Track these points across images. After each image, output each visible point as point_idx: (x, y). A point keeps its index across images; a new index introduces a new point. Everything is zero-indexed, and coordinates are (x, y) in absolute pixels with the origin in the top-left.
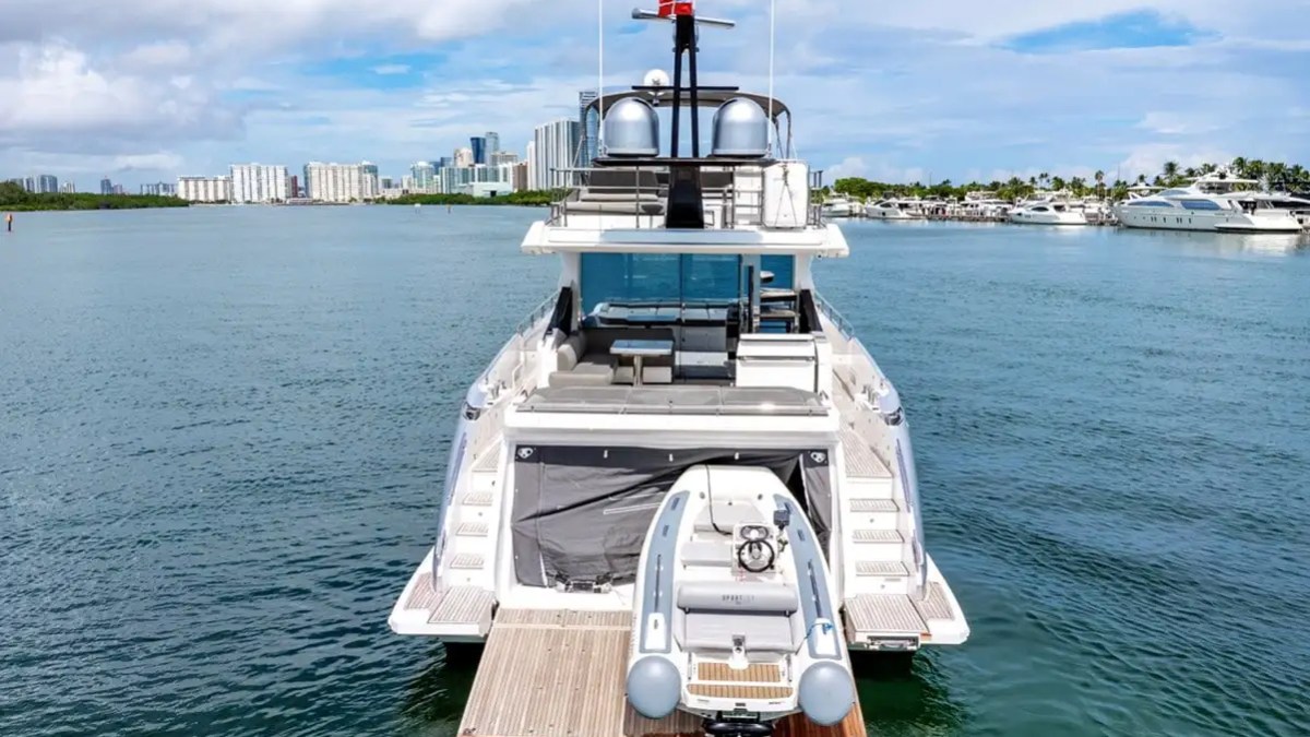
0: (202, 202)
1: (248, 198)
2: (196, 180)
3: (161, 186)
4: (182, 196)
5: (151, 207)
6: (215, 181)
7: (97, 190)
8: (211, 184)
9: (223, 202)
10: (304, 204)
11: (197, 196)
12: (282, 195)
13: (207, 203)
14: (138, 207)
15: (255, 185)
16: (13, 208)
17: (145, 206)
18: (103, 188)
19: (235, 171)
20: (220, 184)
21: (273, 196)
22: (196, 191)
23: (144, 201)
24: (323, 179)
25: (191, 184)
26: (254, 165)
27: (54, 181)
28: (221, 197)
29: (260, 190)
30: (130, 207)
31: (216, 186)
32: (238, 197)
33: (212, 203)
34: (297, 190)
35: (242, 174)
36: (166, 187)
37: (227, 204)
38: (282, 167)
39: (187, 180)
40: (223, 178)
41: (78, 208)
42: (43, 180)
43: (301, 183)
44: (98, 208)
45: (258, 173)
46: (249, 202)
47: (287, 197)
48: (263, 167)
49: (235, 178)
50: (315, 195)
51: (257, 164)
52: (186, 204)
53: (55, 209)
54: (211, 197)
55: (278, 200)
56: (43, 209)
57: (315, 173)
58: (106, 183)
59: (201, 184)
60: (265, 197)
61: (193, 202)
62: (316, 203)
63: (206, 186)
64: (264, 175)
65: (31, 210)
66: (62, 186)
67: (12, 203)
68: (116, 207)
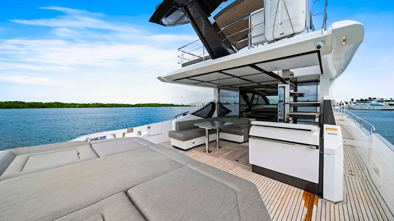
7: (181, 105)
32: (196, 105)
52: (191, 106)
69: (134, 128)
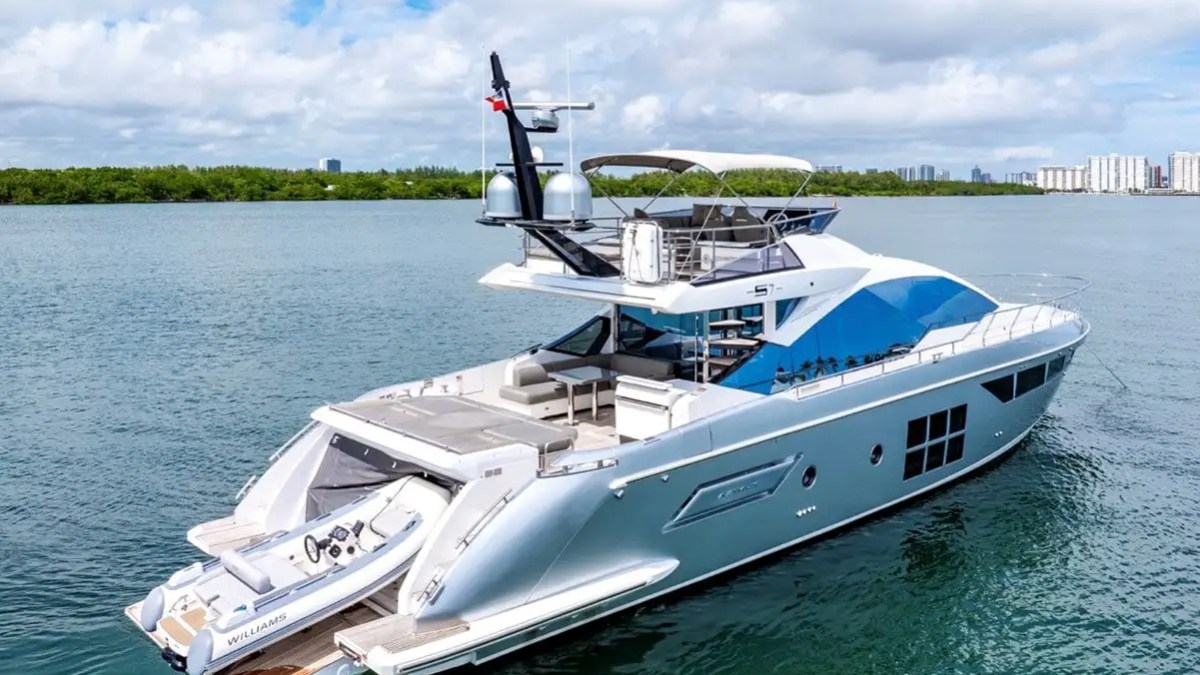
0: (1058, 191)
1: (1104, 187)
2: (1055, 170)
3: (1024, 175)
4: (1040, 185)
5: (1008, 194)
6: (1074, 171)
7: (968, 178)
8: (1069, 174)
9: (1080, 190)
10: (1165, 194)
11: (1055, 184)
12: (1140, 185)
13: (1064, 191)
14: (993, 194)
15: (1113, 175)
16: (884, 193)
17: (1001, 193)
18: (973, 176)
19: (1093, 161)
20: (1078, 175)
21: (1131, 185)
22: (1055, 180)
23: (1001, 189)
24: (1187, 168)
25: (1050, 173)
26: (1113, 156)
27: (932, 170)
28: (1078, 185)
29: (1118, 180)
30: (985, 194)
31: (1074, 177)
32: (1095, 186)
33: (1069, 191)
34: (1158, 179)
35: (1100, 164)
36: (1029, 176)
37: (1084, 193)
38: (1143, 158)
39: (1046, 170)
40: (1082, 167)
41: (938, 194)
42: (923, 169)
43: (1164, 173)
44: (955, 194)
45: (1117, 163)
46: (1105, 191)
47: (1146, 188)
48: (1123, 158)
49: (1093, 168)
50: (1177, 186)
51: (1116, 155)
52: (1041, 192)
53: (918, 195)
54: (1069, 187)
55: (1136, 190)
56: (908, 194)
57: (1178, 164)
58: (976, 172)
59: (1060, 174)
60: (1123, 187)
61: (1051, 190)
62: (1177, 193)
63: (1064, 176)
64: (1122, 165)
65: (899, 195)
66: (938, 174)
67: (885, 189)
68: (972, 194)
69: (435, 380)
